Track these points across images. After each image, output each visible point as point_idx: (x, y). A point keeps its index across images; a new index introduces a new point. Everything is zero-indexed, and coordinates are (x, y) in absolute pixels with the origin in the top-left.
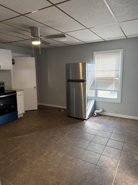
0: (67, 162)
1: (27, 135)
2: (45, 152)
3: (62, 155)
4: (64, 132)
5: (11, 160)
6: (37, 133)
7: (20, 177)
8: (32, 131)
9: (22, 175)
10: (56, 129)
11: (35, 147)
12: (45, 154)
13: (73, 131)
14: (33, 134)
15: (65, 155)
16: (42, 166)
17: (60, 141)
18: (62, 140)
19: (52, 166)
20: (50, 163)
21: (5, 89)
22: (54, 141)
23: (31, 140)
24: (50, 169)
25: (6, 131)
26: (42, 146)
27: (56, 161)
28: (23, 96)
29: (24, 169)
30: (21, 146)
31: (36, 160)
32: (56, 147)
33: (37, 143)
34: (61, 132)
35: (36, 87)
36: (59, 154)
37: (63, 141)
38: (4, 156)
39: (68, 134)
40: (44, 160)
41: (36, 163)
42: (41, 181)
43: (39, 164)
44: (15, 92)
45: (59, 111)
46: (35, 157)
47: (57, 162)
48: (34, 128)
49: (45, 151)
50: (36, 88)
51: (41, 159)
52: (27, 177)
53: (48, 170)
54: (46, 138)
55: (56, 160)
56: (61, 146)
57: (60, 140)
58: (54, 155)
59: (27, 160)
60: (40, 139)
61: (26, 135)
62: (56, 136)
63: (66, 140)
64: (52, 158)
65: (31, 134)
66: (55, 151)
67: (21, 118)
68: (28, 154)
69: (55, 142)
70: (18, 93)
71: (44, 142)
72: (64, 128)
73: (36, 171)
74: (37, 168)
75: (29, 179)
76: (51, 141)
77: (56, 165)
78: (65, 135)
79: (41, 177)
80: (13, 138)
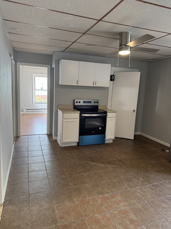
0: (125, 219)
1: (102, 165)
2: (107, 193)
3: (125, 207)
4: (149, 179)
5: (71, 184)
6: (113, 167)
7: (65, 204)
8: (109, 163)
9: (69, 204)
10: (141, 172)
11: (100, 182)
12: (106, 195)
13: (164, 184)
14: (109, 166)
15: (128, 210)
16: (93, 206)
17: (134, 189)
18: (139, 189)
19: (103, 213)
20: (104, 208)
21: (99, 108)
22: (126, 185)
23: (102, 172)
24: (99, 215)
25: (86, 153)
26: (109, 185)
27: (111, 210)
28: (115, 118)
29: (75, 200)
30: (88, 174)
31: (92, 197)
32: (124, 193)
33: (106, 178)
34: (144, 178)
35: (136, 110)
36: (122, 204)
37: (139, 191)
38: (68, 177)
39: (153, 185)
40: (99, 201)
41: (89, 200)
42: (80, 222)
43: (91, 203)
44: (106, 113)
45: (162, 150)
46: (93, 193)
47: (112, 212)
48: (115, 160)
49: (109, 191)
50: (136, 112)
51: (98, 198)
52: (71, 209)
53: (96, 214)
54: (120, 177)
55: (113, 209)
56: (132, 196)
57: (136, 187)
58: (114, 202)
59: (83, 191)
60: (112, 175)
61: (100, 164)
62: (134, 180)
63: (145, 192)
64: (110, 203)
65: (107, 166)
66: (119, 198)
67: (109, 144)
68: (89, 186)
69: (127, 187)
70: (109, 115)
71: (114, 180)
72: (153, 176)
73: (84, 208)
74: (87, 205)
75: (72, 211)
76: (124, 184)
77: (109, 216)
78: (147, 185)
79: (83, 217)
80: (88, 162)
